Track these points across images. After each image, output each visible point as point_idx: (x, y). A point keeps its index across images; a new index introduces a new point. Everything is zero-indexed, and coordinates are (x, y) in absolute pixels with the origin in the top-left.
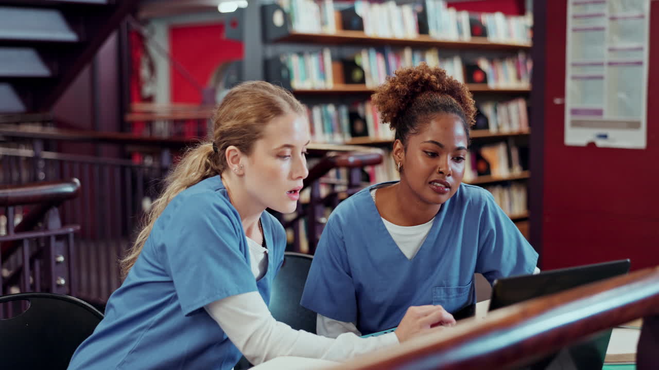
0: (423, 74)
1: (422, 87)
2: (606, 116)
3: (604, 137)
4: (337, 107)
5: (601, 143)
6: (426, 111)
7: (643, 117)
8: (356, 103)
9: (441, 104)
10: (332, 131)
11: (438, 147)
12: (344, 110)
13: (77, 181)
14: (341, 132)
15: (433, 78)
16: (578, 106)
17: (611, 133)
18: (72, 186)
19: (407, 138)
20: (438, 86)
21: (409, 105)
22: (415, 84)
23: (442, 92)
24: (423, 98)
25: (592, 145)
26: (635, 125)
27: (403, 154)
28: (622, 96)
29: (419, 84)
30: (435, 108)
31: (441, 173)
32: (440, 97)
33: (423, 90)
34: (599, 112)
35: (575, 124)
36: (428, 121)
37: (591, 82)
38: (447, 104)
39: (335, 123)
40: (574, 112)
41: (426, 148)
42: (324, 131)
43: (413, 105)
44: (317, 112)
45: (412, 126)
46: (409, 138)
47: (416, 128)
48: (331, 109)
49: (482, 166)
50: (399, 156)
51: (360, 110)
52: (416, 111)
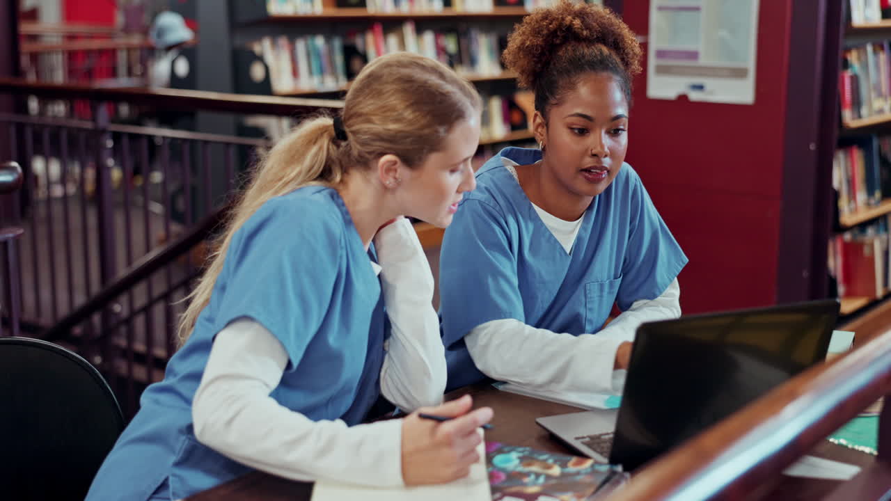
0: (563, 19)
1: (563, 37)
2: (703, 61)
3: (700, 88)
4: (328, 39)
5: (695, 96)
6: (568, 72)
7: (751, 63)
8: (353, 33)
9: (589, 61)
10: (322, 72)
11: (587, 121)
12: (337, 43)
13: (15, 164)
14: (334, 73)
15: (577, 22)
16: (665, 46)
17: (709, 83)
18: (11, 174)
19: (547, 110)
20: (585, 33)
21: (547, 64)
22: (553, 34)
23: (589, 41)
24: (566, 53)
25: (683, 98)
26: (739, 73)
27: (545, 130)
28: (723, 33)
29: (558, 33)
30: (581, 66)
31: (594, 155)
32: (586, 50)
33: (565, 40)
34: (693, 55)
35: (662, 70)
36: (572, 87)
37: (684, 14)
38: (595, 59)
39: (325, 61)
40: (661, 54)
41: (573, 124)
42: (311, 73)
43: (552, 63)
44: (301, 46)
45: (552, 94)
46: (550, 110)
47: (557, 97)
48: (320, 41)
49: (516, 117)
50: (540, 134)
51: (358, 42)
52: (555, 73)
